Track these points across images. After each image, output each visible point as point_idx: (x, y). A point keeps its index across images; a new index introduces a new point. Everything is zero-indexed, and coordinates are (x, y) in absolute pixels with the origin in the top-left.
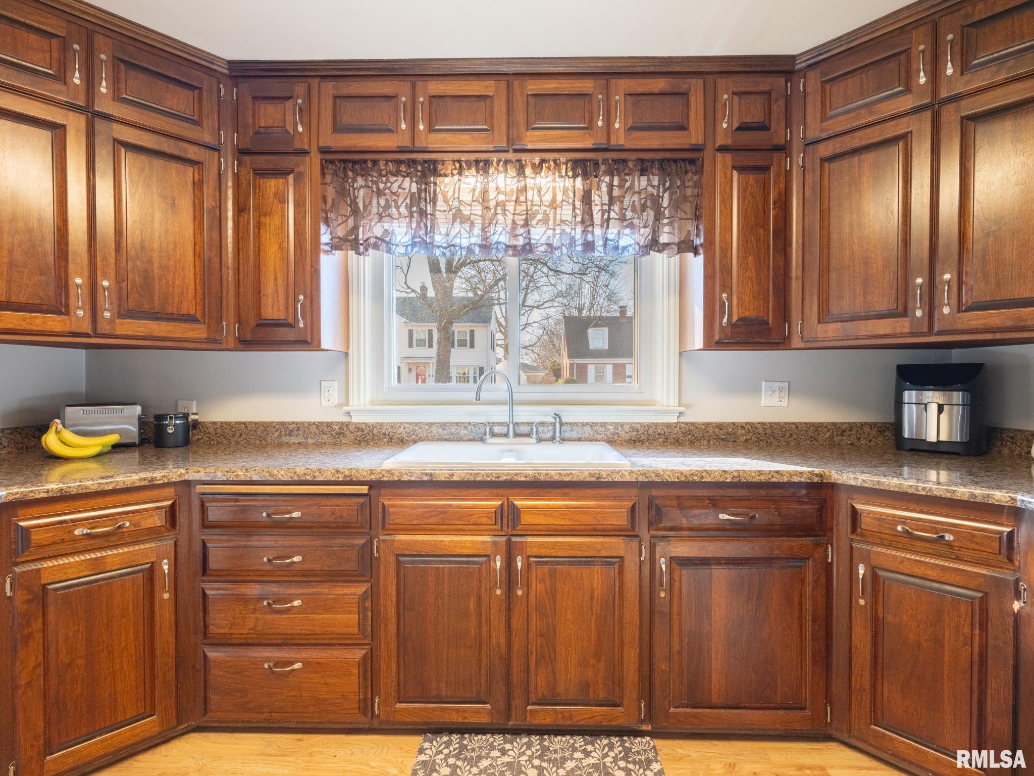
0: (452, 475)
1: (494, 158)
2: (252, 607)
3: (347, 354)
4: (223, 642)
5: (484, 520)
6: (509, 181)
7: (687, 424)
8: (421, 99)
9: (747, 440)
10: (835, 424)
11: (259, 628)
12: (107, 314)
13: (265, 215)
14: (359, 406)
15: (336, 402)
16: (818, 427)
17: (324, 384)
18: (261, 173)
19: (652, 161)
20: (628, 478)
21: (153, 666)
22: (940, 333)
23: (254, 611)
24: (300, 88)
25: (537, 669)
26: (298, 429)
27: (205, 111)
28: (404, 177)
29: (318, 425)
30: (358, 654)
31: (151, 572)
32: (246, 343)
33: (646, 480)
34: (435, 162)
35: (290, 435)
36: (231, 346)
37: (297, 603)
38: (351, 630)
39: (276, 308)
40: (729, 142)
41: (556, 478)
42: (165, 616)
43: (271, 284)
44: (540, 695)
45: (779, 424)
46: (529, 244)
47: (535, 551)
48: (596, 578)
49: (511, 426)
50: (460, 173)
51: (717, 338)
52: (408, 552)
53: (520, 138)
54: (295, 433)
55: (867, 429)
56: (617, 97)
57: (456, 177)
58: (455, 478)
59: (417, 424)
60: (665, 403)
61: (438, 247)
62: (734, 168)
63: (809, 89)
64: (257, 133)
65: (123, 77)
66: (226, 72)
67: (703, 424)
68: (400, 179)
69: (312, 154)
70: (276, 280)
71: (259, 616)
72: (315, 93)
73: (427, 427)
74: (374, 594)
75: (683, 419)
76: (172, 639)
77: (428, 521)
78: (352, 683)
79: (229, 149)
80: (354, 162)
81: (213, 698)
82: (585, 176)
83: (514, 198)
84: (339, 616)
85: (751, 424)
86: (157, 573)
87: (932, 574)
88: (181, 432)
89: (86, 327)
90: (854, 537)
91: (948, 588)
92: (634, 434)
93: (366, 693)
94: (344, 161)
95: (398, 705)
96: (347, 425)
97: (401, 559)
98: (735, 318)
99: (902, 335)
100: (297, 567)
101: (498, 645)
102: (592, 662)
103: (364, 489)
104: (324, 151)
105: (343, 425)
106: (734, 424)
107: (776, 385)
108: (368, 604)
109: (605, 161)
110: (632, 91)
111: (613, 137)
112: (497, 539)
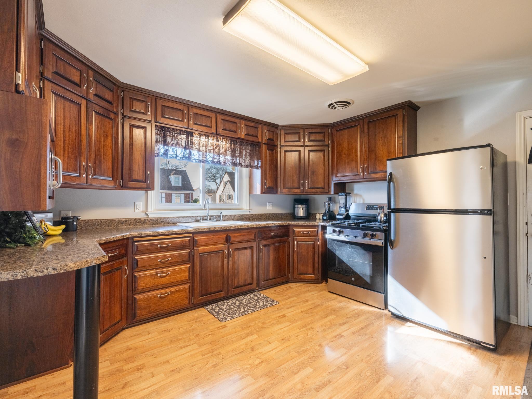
1: (211, 135)
2: (154, 277)
3: (147, 192)
4: (142, 292)
5: (222, 241)
6: (214, 142)
7: (251, 214)
8: (191, 113)
9: (264, 218)
10: (282, 213)
11: (156, 284)
12: (90, 177)
14: (151, 211)
15: (141, 210)
16: (279, 214)
17: (136, 203)
18: (132, 126)
19: (249, 143)
20: (255, 226)
22: (306, 193)
24: (149, 99)
25: (235, 279)
27: (114, 99)
28: (182, 135)
30: (188, 286)
32: (124, 188)
34: (193, 133)
35: (122, 224)
37: (169, 273)
38: (186, 279)
39: (139, 176)
40: (266, 142)
41: (240, 227)
42: (125, 284)
44: (235, 286)
45: (271, 214)
46: (220, 162)
49: (208, 216)
50: (200, 137)
51: (264, 191)
52: (202, 252)
53: (219, 131)
54: (125, 223)
55: (288, 214)
56: (243, 125)
57: (198, 138)
58: (216, 229)
60: (246, 208)
62: (267, 149)
63: (281, 134)
65: (96, 86)
66: (120, 85)
67: (255, 214)
69: (152, 122)
71: (156, 280)
72: (154, 102)
73: (178, 218)
74: (192, 266)
75: (250, 213)
76: (126, 293)
78: (186, 294)
79: (120, 114)
81: (137, 312)
82: (234, 144)
84: (182, 275)
85: (265, 214)
86: (123, 269)
87: (307, 240)
90: (294, 236)
91: (309, 242)
92: (239, 218)
93: (190, 297)
95: (199, 298)
96: (147, 219)
98: (267, 187)
99: (299, 193)
101: (226, 274)
103: (191, 235)
104: (157, 122)
105: (145, 219)
106: (262, 214)
107: (270, 204)
108: (191, 269)
109: (239, 141)
110: (246, 124)
111: (242, 136)
112: (225, 245)
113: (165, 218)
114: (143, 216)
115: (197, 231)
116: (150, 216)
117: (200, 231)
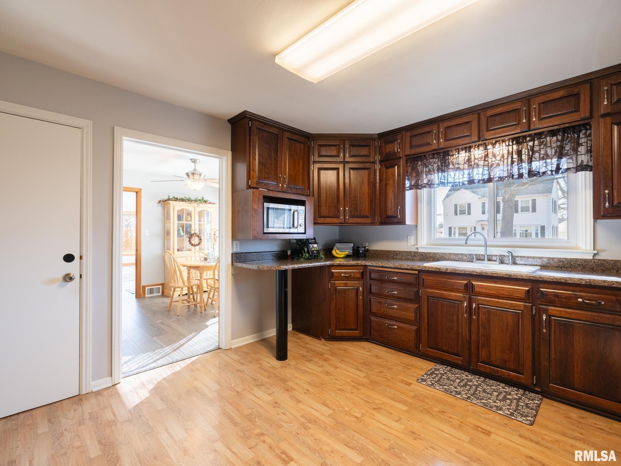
0: (447, 270)
1: (474, 145)
2: (383, 306)
3: (417, 226)
4: (375, 315)
5: (460, 288)
6: (480, 152)
7: (600, 260)
8: (441, 130)
11: (385, 313)
12: (347, 217)
13: (388, 181)
14: (421, 246)
15: (413, 244)
17: (409, 237)
18: (387, 168)
19: (558, 130)
21: (358, 316)
23: (383, 307)
24: (399, 137)
25: (482, 349)
26: (399, 254)
27: (371, 152)
28: (436, 159)
29: (407, 252)
30: (414, 328)
31: (357, 290)
32: (382, 223)
33: (534, 279)
34: (448, 151)
35: (397, 255)
36: (378, 224)
37: (395, 307)
38: (411, 319)
39: (391, 212)
40: (609, 111)
41: (490, 274)
42: (361, 303)
43: (390, 203)
44: (483, 359)
47: (481, 302)
48: (509, 317)
49: (486, 256)
50: (458, 154)
51: (602, 213)
52: (431, 296)
53: (483, 136)
54: (399, 255)
56: (534, 106)
57: (457, 156)
59: (444, 253)
60: (584, 248)
61: (450, 183)
62: (614, 123)
64: (386, 154)
65: (351, 150)
66: (377, 137)
68: (435, 160)
69: (403, 158)
70: (391, 202)
71: (385, 309)
72: (404, 136)
74: (419, 308)
75: (597, 258)
76: (362, 310)
77: (439, 285)
78: (412, 337)
79: (378, 161)
80: (418, 157)
81: (372, 331)
82: (518, 143)
83: (483, 159)
84: (408, 313)
86: (359, 290)
88: (363, 252)
89: (343, 221)
92: (561, 263)
93: (417, 341)
94: (414, 158)
95: (428, 349)
96: (417, 252)
97: (429, 298)
98: (615, 203)
100: (396, 295)
101: (466, 335)
102: (508, 352)
103: (417, 272)
104: (406, 156)
105: (415, 252)
108: (418, 311)
109: (529, 135)
110: (543, 101)
111: (532, 125)
112: (465, 295)
113: (434, 254)
114: (414, 249)
115: (423, 269)
116: (420, 250)
117: (427, 269)
